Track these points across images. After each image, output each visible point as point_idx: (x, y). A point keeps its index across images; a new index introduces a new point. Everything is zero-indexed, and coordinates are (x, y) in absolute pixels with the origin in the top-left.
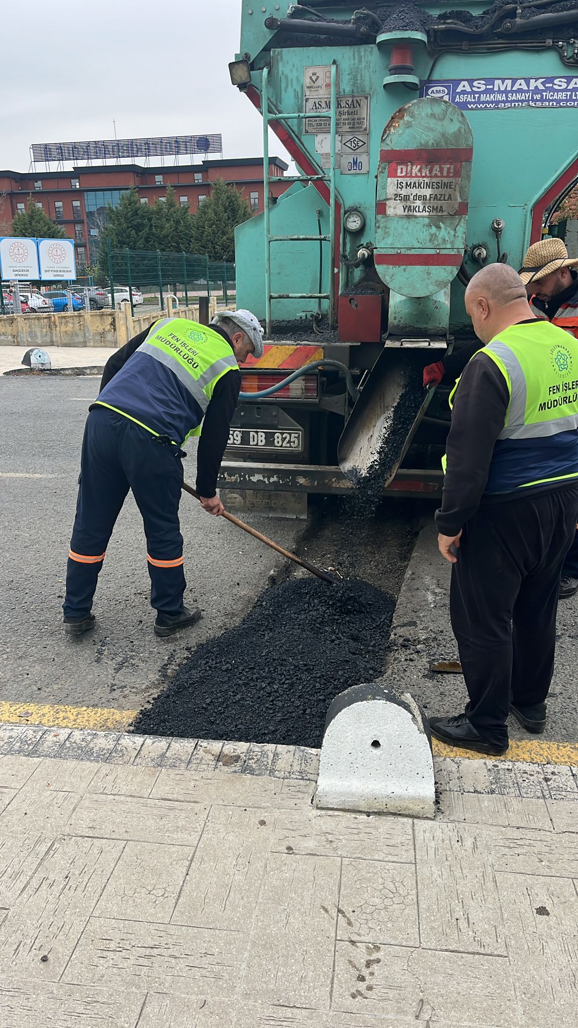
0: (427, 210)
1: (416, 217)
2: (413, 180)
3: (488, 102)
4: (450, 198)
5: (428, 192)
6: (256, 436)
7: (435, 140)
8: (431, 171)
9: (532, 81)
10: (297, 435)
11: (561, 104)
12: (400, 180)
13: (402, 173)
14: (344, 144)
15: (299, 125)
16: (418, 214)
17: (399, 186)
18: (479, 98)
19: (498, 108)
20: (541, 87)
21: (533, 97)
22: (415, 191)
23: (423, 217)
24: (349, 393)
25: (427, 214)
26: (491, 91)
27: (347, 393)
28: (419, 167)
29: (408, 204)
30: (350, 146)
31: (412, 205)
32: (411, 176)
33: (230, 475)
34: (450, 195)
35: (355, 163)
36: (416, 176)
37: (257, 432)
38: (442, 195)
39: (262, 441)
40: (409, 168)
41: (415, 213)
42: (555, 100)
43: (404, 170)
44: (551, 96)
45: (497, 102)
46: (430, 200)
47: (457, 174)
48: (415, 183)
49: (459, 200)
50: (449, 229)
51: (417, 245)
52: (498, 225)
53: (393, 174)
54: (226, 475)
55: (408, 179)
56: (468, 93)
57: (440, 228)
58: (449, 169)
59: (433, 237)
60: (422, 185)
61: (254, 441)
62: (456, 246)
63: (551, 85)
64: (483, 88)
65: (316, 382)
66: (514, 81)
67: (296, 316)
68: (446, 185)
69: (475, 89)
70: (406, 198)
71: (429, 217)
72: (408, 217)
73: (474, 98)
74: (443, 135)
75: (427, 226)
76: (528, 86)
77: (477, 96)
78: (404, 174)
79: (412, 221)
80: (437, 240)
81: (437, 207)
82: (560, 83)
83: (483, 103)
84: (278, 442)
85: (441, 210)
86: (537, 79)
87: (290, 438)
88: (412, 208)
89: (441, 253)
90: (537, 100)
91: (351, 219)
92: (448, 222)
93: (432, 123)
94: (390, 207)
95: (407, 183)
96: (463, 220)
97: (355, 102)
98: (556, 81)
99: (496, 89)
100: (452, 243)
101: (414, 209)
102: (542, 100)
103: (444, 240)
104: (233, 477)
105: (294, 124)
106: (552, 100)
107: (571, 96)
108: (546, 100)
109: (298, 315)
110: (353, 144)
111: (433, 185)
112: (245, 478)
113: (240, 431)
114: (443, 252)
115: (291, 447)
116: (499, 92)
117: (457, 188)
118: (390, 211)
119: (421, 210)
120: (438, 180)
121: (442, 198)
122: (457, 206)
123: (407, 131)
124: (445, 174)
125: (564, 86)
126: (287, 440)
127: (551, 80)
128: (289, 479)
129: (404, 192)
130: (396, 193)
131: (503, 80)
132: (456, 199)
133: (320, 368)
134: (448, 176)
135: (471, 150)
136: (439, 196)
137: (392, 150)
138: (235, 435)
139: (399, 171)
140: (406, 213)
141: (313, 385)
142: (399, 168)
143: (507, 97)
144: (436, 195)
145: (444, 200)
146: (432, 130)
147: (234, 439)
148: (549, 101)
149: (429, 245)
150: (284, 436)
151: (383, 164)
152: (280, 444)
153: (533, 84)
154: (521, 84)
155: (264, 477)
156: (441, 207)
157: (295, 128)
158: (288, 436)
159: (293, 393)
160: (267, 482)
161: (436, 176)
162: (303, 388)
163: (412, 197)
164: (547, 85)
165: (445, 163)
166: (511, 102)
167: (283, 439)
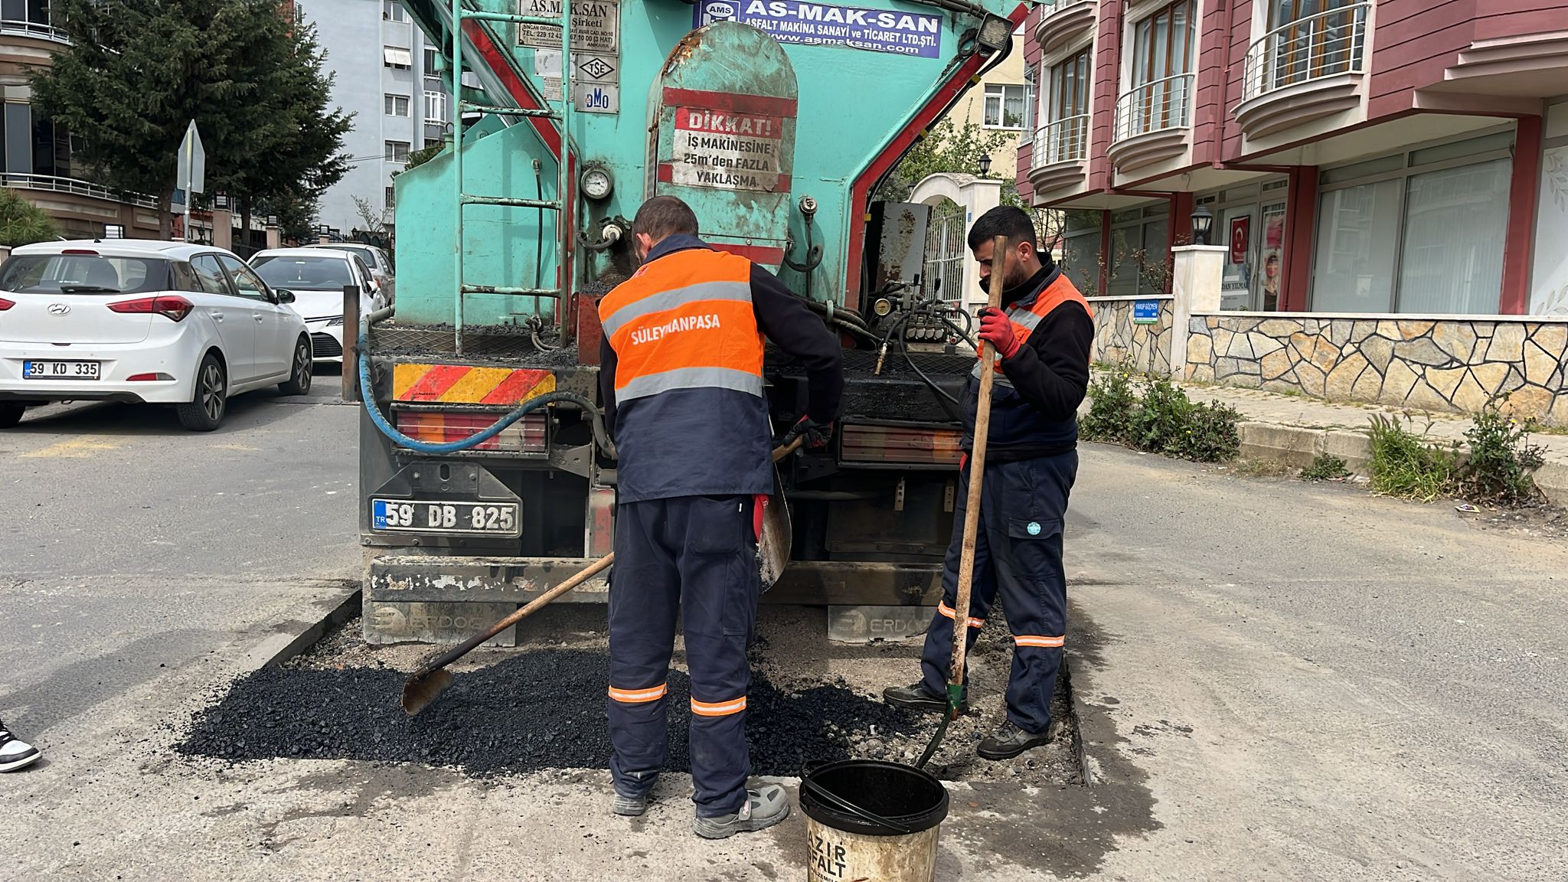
0: (733, 180)
1: (716, 189)
2: (712, 136)
3: (790, 33)
4: (765, 166)
5: (734, 155)
6: (439, 511)
7: (745, 83)
8: (738, 125)
9: (850, 13)
10: (510, 510)
11: (888, 48)
12: (694, 134)
13: (696, 124)
14: (581, 67)
15: (510, 31)
16: (720, 185)
17: (692, 142)
18: (778, 25)
19: (804, 44)
20: (862, 22)
21: (850, 34)
22: (715, 152)
23: (727, 190)
24: (597, 444)
25: (733, 186)
26: (795, 19)
27: (593, 444)
28: (721, 118)
29: (706, 170)
30: (590, 71)
31: (711, 172)
32: (709, 130)
33: (396, 579)
34: (766, 162)
35: (598, 96)
36: (717, 131)
37: (441, 506)
38: (754, 161)
39: (449, 520)
40: (707, 119)
41: (715, 185)
42: (880, 42)
43: (700, 120)
44: (875, 35)
45: (804, 35)
46: (737, 167)
47: (776, 133)
48: (715, 140)
49: (779, 171)
50: (765, 211)
51: (717, 230)
52: (810, 206)
53: (682, 124)
54: (389, 579)
55: (706, 133)
56: (763, 17)
57: (752, 208)
58: (764, 125)
59: (741, 221)
60: (726, 145)
61: (435, 520)
62: (774, 236)
63: (874, 21)
64: (783, 13)
65: (544, 426)
66: (826, 9)
67: (498, 320)
68: (761, 148)
69: (772, 13)
70: (702, 161)
71: (736, 191)
72: (705, 189)
73: (771, 25)
74: (756, 77)
75: (733, 204)
76: (845, 18)
77: (775, 22)
78: (699, 126)
79: (711, 196)
80: (748, 226)
81: (748, 178)
82: (886, 20)
83: (784, 33)
84: (479, 522)
85: (753, 183)
86: (856, 10)
87: (499, 515)
88: (711, 176)
89: (753, 245)
90: (856, 39)
91: (593, 180)
92: (763, 201)
93: (740, 58)
94: (677, 172)
95: (703, 139)
96: (784, 199)
97: (598, 9)
98: (881, 16)
99: (801, 16)
100: (769, 231)
101: (714, 178)
102: (863, 39)
103: (757, 226)
104: (400, 583)
105: (500, 29)
106: (877, 42)
107: (901, 38)
108: (868, 40)
109: (501, 318)
110: (594, 69)
111: (741, 146)
112: (423, 583)
113: (411, 505)
114: (756, 243)
115: (500, 528)
116: (805, 21)
117: (776, 153)
118: (678, 178)
119: (724, 180)
120: (750, 139)
121: (755, 166)
122: (775, 179)
123: (705, 65)
124: (759, 132)
125: (892, 24)
126: (494, 517)
127: (874, 13)
128: (501, 582)
129: (699, 152)
130: (687, 152)
131: (811, 6)
132: (774, 169)
133: (550, 404)
134: (763, 135)
135: (795, 102)
136: (750, 163)
137: (682, 89)
138: (401, 511)
139: (692, 121)
140: (702, 183)
141: (539, 430)
142: (692, 116)
143: (816, 29)
144: (746, 160)
145: (758, 169)
146: (739, 67)
147: (400, 518)
148: (873, 41)
149: (735, 232)
150: (489, 511)
151: (667, 110)
152: (482, 525)
153: (851, 17)
154: (834, 15)
155: (457, 580)
156: (753, 178)
157: (502, 36)
158: (495, 511)
159: (502, 444)
160: (462, 588)
161: (745, 133)
162: (523, 435)
163: (710, 161)
164: (870, 20)
165: (758, 117)
166: (822, 37)
167: (488, 517)
